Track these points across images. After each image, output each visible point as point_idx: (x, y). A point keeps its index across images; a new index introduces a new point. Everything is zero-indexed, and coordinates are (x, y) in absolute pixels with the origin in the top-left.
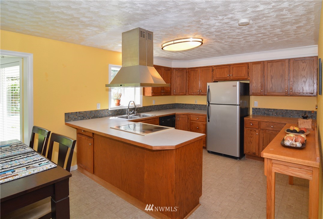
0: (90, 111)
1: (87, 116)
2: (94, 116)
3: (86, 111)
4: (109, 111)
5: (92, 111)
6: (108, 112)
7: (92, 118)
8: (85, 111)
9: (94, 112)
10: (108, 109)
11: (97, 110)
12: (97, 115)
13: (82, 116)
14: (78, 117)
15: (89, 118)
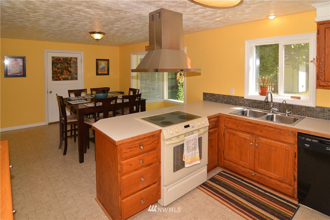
0: (223, 95)
1: (220, 99)
2: (227, 102)
3: (220, 95)
4: (245, 99)
5: (225, 95)
6: (243, 101)
7: (225, 103)
8: (218, 94)
9: (227, 97)
10: (243, 97)
11: (230, 96)
12: (230, 101)
13: (216, 99)
14: (212, 98)
15: (222, 103)
